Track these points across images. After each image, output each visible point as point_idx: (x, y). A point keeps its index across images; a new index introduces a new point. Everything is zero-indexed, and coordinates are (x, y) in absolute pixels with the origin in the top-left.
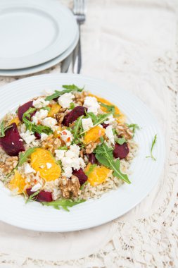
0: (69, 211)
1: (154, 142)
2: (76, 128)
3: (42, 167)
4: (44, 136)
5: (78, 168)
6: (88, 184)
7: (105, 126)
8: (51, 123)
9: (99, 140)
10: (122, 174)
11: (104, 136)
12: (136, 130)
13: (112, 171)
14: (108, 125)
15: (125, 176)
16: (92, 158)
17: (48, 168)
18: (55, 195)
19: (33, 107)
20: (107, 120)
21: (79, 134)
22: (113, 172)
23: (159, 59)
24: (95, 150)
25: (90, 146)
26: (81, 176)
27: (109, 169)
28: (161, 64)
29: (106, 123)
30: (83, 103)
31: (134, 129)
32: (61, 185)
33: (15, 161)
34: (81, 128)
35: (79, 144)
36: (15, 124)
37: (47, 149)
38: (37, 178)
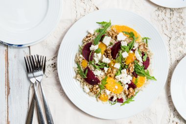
0: (134, 101)
4: (106, 69)
7: (134, 51)
10: (151, 77)
11: (136, 60)
15: (153, 77)
16: (135, 74)
17: (117, 89)
19: (91, 51)
20: (134, 47)
22: (147, 78)
24: (135, 69)
25: (131, 68)
26: (132, 86)
27: (144, 77)
30: (116, 37)
31: (146, 40)
32: (125, 93)
33: (99, 89)
34: (122, 59)
35: (124, 66)
36: (88, 68)
37: (110, 76)
38: (113, 94)
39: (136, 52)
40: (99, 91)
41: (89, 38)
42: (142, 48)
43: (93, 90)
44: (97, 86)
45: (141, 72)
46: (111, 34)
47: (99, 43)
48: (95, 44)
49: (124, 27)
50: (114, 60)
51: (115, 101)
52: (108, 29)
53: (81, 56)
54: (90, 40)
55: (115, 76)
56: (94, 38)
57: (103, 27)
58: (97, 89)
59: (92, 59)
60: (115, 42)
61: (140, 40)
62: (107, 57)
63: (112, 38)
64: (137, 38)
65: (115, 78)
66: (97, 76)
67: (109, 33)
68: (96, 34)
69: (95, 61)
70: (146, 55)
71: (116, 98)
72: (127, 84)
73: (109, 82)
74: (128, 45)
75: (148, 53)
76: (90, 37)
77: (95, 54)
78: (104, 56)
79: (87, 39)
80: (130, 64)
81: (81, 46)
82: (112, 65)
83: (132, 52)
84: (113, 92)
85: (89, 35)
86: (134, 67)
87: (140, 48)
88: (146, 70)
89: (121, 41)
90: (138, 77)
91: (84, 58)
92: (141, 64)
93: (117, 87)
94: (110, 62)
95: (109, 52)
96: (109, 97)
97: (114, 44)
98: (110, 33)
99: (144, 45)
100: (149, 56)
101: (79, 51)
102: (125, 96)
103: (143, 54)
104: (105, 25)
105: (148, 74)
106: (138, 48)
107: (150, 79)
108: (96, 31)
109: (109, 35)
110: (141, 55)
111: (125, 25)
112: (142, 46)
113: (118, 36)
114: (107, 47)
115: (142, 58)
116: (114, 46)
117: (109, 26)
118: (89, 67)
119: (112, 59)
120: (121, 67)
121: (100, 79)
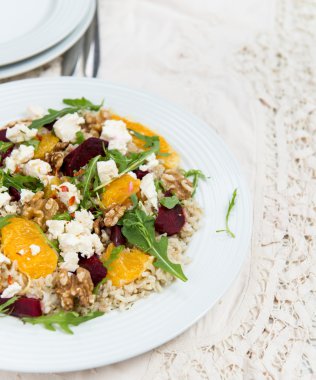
0: (71, 333)
1: (232, 203)
2: (87, 180)
3: (22, 252)
4: (26, 194)
5: (89, 253)
6: (108, 284)
7: (141, 175)
8: (40, 169)
9: (129, 200)
10: (170, 264)
11: (138, 194)
12: (200, 181)
13: (152, 258)
14: (147, 172)
15: (178, 268)
16: (117, 235)
17: (34, 254)
18: (47, 304)
19: (7, 141)
20: (145, 163)
21: (92, 189)
22: (155, 260)
23: (245, 49)
24: (121, 219)
25: (112, 212)
26: (95, 268)
27: (148, 254)
28: (249, 57)
29: (143, 168)
31: (195, 180)
34: (95, 179)
55: (49, 218)
65: (43, 225)
75: (185, 202)
86: (121, 214)
92: (148, 211)
93: (35, 249)
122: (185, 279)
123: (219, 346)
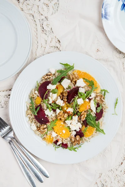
1: (116, 103)
2: (75, 106)
3: (61, 134)
5: (78, 130)
10: (101, 130)
11: (90, 109)
13: (95, 129)
15: (103, 131)
16: (85, 123)
17: (64, 133)
20: (90, 96)
24: (86, 118)
25: (83, 116)
26: (80, 134)
29: (90, 98)
30: (75, 82)
31: (105, 92)
32: (71, 140)
33: (46, 130)
34: (77, 105)
35: (77, 113)
36: (40, 105)
37: (61, 119)
38: (59, 138)
39: (92, 101)
40: (46, 131)
41: (49, 77)
42: (98, 99)
43: (40, 129)
44: (45, 126)
45: (92, 122)
46: (71, 78)
47: (58, 84)
48: (53, 84)
49: (85, 73)
50: (68, 104)
51: (59, 145)
52: (70, 73)
53: (37, 92)
54: (49, 78)
55: (66, 120)
56: (54, 78)
57: (66, 69)
58: (44, 129)
59: (46, 98)
60: (74, 87)
61: (99, 91)
62: (62, 100)
63: (71, 82)
64: (96, 88)
65: (64, 122)
66: (47, 115)
67: (69, 76)
68: (57, 74)
69: (49, 100)
70: (101, 107)
71: (61, 142)
72: (75, 131)
73: (58, 125)
74: (85, 93)
75: (103, 105)
76: (50, 75)
77: (51, 94)
78: (59, 98)
79: (46, 77)
80: (83, 112)
81: (38, 82)
82: (65, 109)
83: (87, 100)
84: (59, 136)
85: (49, 74)
86: (86, 116)
87: (97, 99)
88: (97, 122)
89: (80, 87)
90: (88, 126)
91: (39, 95)
92: (93, 115)
93: (64, 131)
94: (64, 105)
95: (65, 95)
96: (55, 140)
97: (72, 88)
98: (71, 76)
99: (101, 96)
100: (103, 109)
101: (36, 87)
102: (70, 142)
103: (98, 105)
104: (68, 67)
105: (98, 126)
106: (95, 98)
107: (99, 131)
108: (58, 71)
109: (69, 78)
110: (96, 106)
111: (87, 73)
112: (99, 97)
113: (78, 81)
114: (64, 89)
115: (97, 109)
116: (71, 91)
117: (71, 69)
118: (42, 105)
119: (67, 103)
120: (74, 112)
121: (50, 120)
122: (105, 134)
123: (113, 169)
